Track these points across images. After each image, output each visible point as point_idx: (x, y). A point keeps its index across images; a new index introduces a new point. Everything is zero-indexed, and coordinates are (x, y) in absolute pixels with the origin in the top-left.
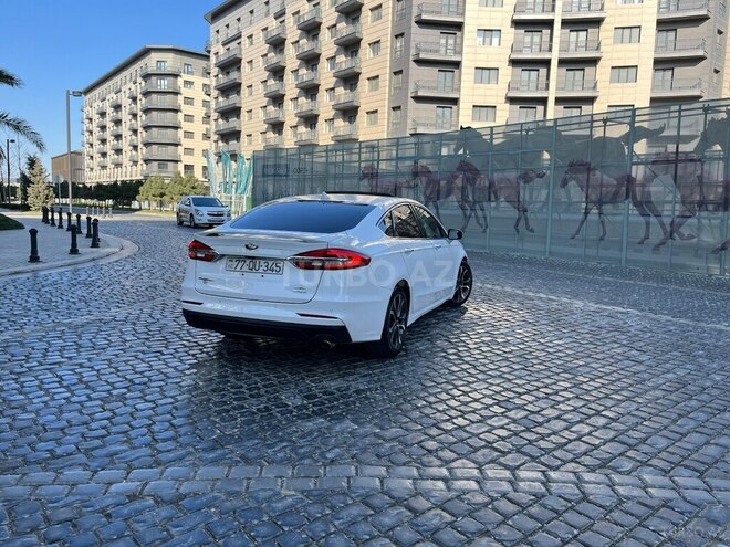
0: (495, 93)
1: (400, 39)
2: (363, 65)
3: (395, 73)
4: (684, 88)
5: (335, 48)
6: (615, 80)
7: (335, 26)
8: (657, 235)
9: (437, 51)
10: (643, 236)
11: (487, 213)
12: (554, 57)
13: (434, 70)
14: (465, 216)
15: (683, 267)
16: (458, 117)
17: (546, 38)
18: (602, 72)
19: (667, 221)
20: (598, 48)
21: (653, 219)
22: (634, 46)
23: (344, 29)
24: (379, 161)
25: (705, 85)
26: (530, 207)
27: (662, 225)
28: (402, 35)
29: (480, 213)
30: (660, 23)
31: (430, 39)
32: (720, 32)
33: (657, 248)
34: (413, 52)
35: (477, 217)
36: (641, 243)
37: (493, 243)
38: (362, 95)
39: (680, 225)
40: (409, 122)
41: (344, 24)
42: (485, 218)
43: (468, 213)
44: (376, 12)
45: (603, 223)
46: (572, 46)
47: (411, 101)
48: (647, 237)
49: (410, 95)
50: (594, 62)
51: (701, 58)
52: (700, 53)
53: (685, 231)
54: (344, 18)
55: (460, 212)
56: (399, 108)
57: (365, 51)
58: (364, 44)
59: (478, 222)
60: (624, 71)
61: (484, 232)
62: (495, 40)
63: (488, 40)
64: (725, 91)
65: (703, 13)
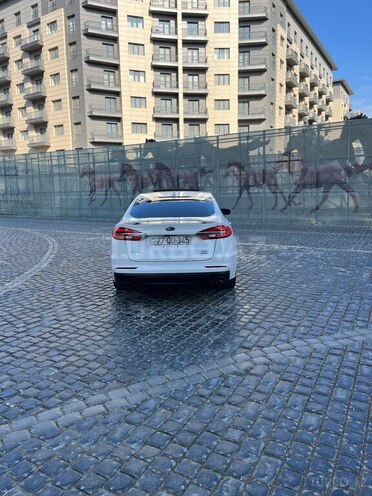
0: (145, 114)
1: (74, 73)
2: (47, 90)
3: (74, 98)
4: (255, 114)
5: (23, 77)
6: (218, 108)
7: (21, 60)
8: (282, 204)
9: (103, 84)
10: (274, 204)
12: (181, 91)
13: (102, 97)
15: (297, 221)
16: (122, 130)
17: (174, 79)
18: (210, 102)
19: (287, 195)
20: (206, 88)
21: (279, 195)
22: (226, 87)
23: (29, 63)
24: (94, 163)
25: (267, 112)
27: (284, 198)
28: (76, 70)
30: (240, 72)
31: (97, 75)
32: (273, 80)
33: (282, 211)
34: (85, 83)
36: (273, 209)
38: (49, 114)
39: (294, 197)
40: (88, 133)
41: (28, 59)
44: (53, 52)
45: (251, 198)
46: (191, 85)
47: (88, 119)
48: (276, 205)
49: (87, 114)
50: (204, 96)
51: (264, 96)
52: (263, 92)
53: (296, 200)
54: (27, 54)
56: (80, 123)
57: (47, 80)
58: (46, 75)
60: (222, 103)
62: (142, 78)
63: (137, 78)
64: (277, 116)
65: (263, 67)
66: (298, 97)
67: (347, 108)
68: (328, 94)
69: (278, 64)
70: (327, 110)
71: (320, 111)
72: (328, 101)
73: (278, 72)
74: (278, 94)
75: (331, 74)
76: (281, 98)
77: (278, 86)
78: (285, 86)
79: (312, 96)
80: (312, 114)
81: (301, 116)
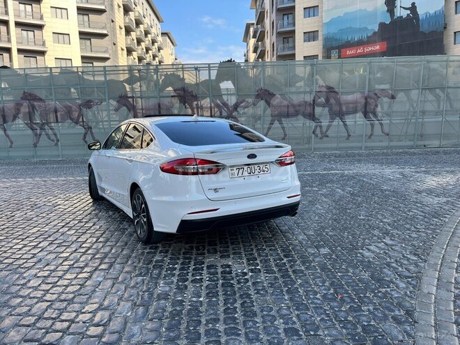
4: (98, 52)
6: (56, 41)
11: (56, 131)
12: (11, 20)
14: (36, 135)
18: (47, 35)
20: (42, 19)
22: (65, 21)
25: (110, 51)
26: (93, 125)
29: (50, 132)
30: (79, 9)
32: (113, 21)
35: (47, 135)
37: (65, 152)
42: (55, 135)
43: (38, 132)
46: (23, 14)
50: (40, 27)
51: (106, 36)
52: (105, 32)
55: (30, 132)
59: (49, 138)
60: (61, 36)
61: (56, 145)
64: (120, 56)
65: (103, 7)
66: (135, 41)
67: (174, 57)
68: (159, 43)
69: (116, 7)
70: (160, 57)
71: (154, 57)
72: (159, 49)
73: (116, 15)
74: (118, 36)
75: (159, 26)
76: (122, 40)
77: (118, 28)
78: (124, 29)
79: (147, 42)
80: (148, 58)
81: (140, 59)
